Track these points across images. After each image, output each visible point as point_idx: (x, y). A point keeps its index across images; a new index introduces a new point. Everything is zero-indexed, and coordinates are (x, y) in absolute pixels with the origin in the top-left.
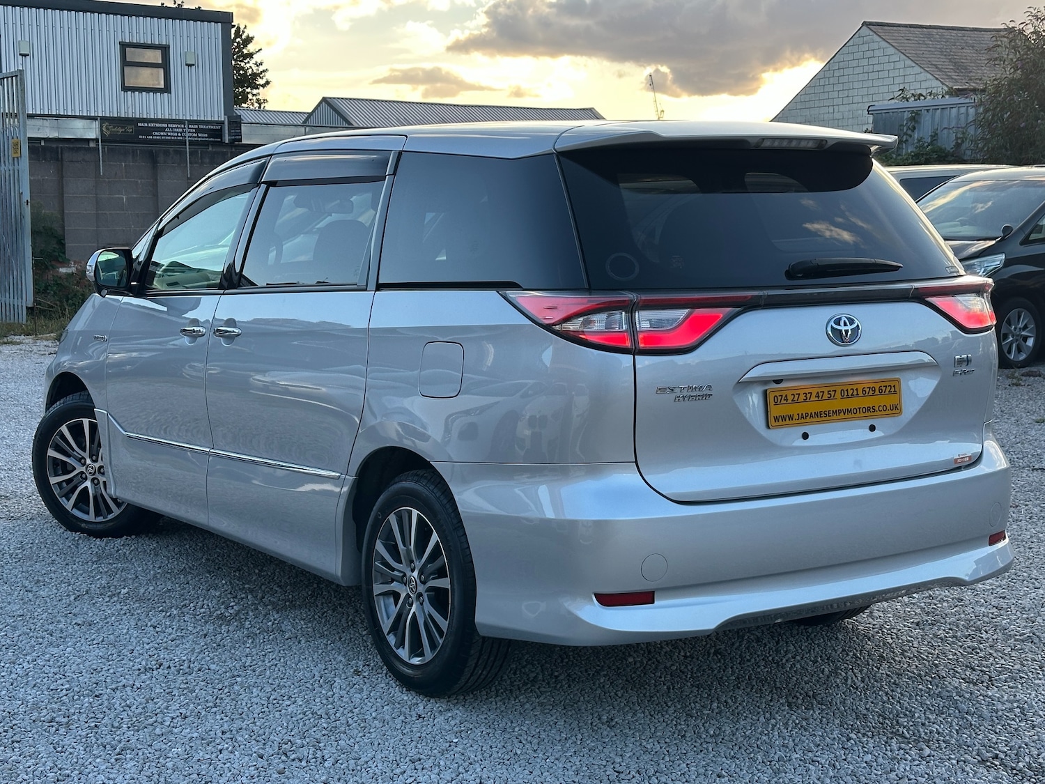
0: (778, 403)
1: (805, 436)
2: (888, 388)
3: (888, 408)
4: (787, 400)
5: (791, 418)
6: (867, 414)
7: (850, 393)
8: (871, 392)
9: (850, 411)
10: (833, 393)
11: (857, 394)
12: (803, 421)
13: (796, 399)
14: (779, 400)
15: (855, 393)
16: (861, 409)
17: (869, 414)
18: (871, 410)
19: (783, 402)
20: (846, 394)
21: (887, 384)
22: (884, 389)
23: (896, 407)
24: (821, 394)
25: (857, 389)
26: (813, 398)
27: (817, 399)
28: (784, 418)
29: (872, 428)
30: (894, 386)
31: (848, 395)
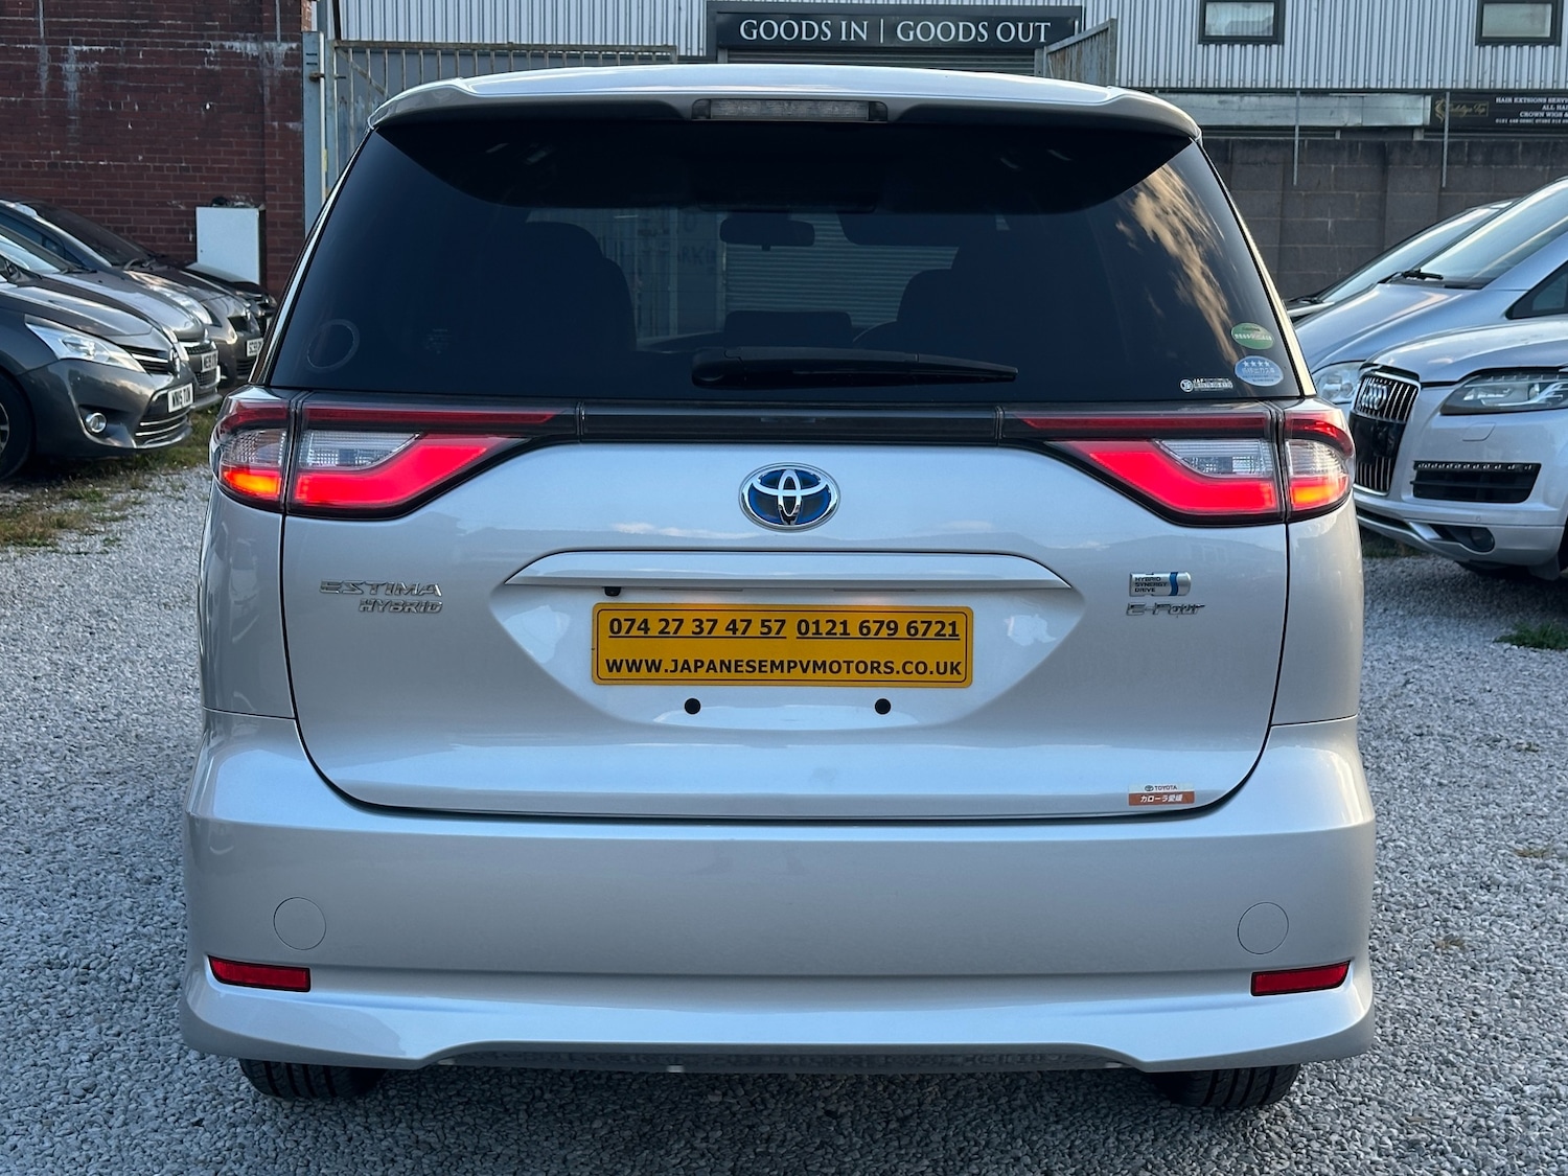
0: (622, 633)
1: (693, 707)
2: (935, 628)
3: (933, 668)
4: (646, 630)
5: (654, 666)
6: (868, 676)
8: (884, 632)
9: (820, 666)
10: (775, 626)
11: (845, 633)
12: (687, 675)
13: (670, 629)
14: (624, 630)
15: (839, 630)
16: (853, 666)
17: (877, 676)
18: (882, 668)
19: (635, 633)
20: (812, 630)
21: (934, 618)
22: (922, 628)
23: (955, 668)
24: (741, 626)
25: (844, 623)
26: (720, 631)
27: (730, 633)
28: (634, 666)
29: (883, 707)
30: (953, 624)
31: (817, 633)
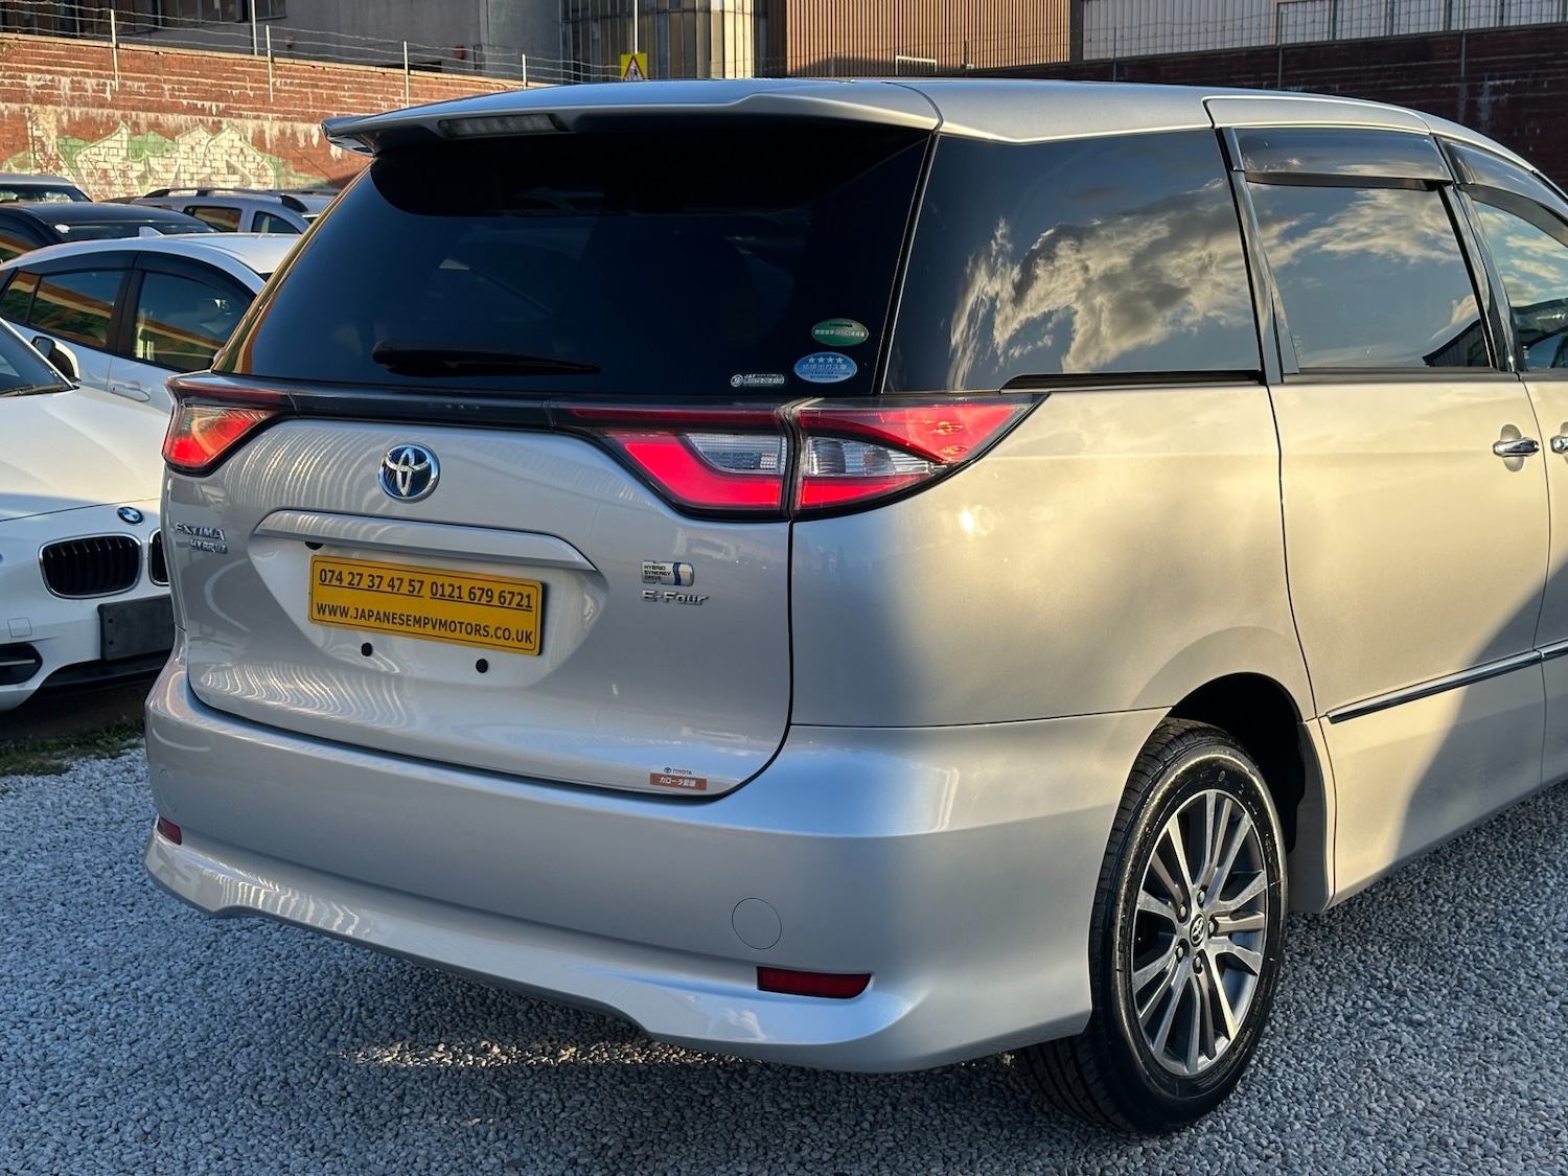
0: (327, 583)
1: (367, 650)
2: (517, 599)
3: (514, 635)
4: (341, 580)
5: (344, 612)
6: (472, 637)
7: (447, 592)
8: (484, 599)
9: (443, 624)
10: (417, 585)
11: (460, 597)
12: (363, 622)
13: (355, 582)
14: (328, 579)
15: (456, 593)
16: (464, 626)
17: (478, 638)
18: (482, 632)
19: (334, 582)
20: (440, 592)
21: (516, 589)
22: (508, 597)
23: (528, 637)
24: (397, 583)
25: (459, 588)
26: (384, 587)
27: (390, 589)
28: (333, 611)
29: (482, 666)
30: (528, 596)
31: (443, 595)
